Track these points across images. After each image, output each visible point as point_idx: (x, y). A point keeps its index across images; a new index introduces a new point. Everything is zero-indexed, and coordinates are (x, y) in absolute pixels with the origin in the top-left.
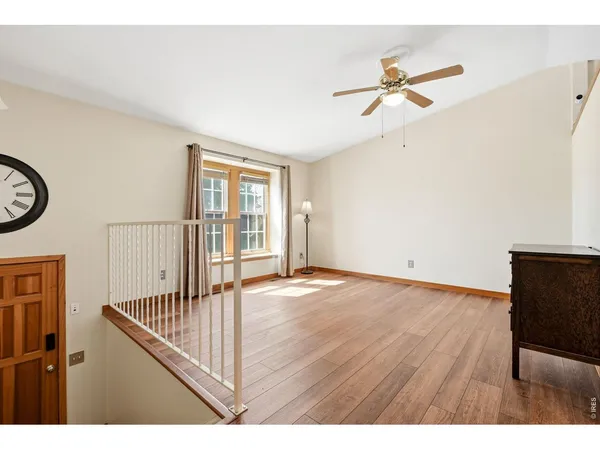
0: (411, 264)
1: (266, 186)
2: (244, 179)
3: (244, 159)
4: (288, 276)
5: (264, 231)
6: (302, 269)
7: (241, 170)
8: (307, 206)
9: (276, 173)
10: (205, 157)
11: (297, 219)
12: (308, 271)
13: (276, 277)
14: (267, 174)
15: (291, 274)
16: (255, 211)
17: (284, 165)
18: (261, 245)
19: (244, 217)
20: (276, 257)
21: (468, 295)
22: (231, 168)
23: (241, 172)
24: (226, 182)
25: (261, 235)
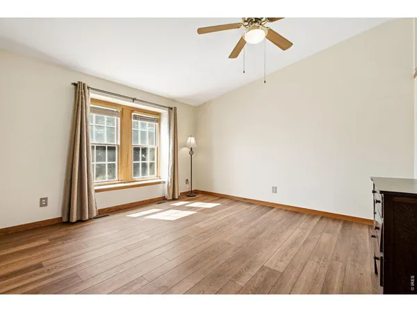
0: (275, 190)
1: (157, 124)
2: (135, 117)
3: (134, 100)
4: (174, 199)
5: (155, 161)
6: (188, 192)
7: (133, 110)
8: (192, 140)
9: (165, 113)
10: (92, 95)
11: (184, 152)
12: (192, 195)
13: (163, 200)
14: (159, 114)
15: (177, 197)
16: (147, 145)
17: (171, 106)
18: (152, 173)
19: (137, 149)
20: (164, 182)
21: (322, 218)
22: (123, 108)
23: (133, 111)
24: (119, 119)
25: (152, 165)
